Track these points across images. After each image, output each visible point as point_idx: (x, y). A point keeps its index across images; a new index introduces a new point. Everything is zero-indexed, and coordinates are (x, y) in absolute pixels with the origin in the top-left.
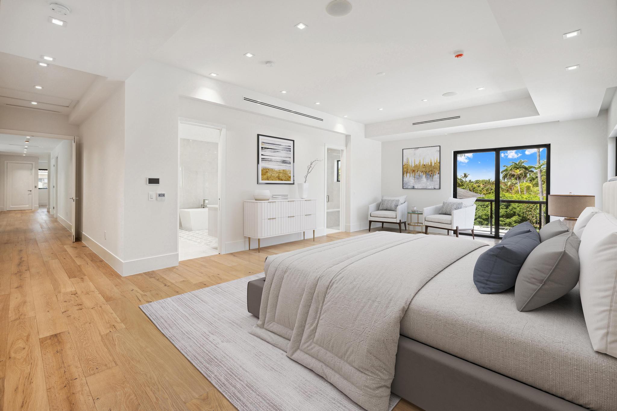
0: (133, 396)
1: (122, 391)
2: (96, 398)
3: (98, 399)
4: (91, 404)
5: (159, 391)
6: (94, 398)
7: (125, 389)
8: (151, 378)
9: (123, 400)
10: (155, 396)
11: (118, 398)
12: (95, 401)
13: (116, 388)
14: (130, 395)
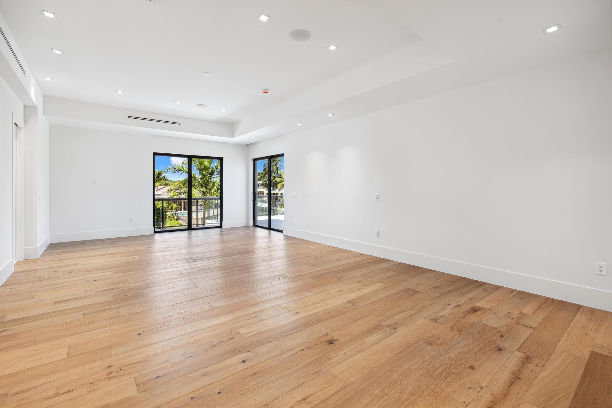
0: (448, 380)
1: (447, 389)
2: (465, 404)
3: (464, 403)
4: (472, 405)
5: (435, 366)
6: (466, 406)
7: (443, 388)
8: (422, 375)
9: (455, 385)
10: (441, 367)
11: (456, 388)
12: (467, 404)
13: (445, 395)
14: (448, 382)
